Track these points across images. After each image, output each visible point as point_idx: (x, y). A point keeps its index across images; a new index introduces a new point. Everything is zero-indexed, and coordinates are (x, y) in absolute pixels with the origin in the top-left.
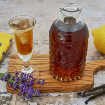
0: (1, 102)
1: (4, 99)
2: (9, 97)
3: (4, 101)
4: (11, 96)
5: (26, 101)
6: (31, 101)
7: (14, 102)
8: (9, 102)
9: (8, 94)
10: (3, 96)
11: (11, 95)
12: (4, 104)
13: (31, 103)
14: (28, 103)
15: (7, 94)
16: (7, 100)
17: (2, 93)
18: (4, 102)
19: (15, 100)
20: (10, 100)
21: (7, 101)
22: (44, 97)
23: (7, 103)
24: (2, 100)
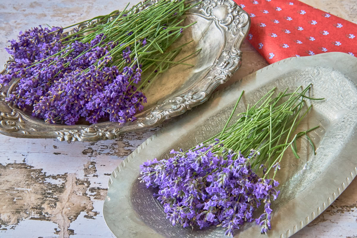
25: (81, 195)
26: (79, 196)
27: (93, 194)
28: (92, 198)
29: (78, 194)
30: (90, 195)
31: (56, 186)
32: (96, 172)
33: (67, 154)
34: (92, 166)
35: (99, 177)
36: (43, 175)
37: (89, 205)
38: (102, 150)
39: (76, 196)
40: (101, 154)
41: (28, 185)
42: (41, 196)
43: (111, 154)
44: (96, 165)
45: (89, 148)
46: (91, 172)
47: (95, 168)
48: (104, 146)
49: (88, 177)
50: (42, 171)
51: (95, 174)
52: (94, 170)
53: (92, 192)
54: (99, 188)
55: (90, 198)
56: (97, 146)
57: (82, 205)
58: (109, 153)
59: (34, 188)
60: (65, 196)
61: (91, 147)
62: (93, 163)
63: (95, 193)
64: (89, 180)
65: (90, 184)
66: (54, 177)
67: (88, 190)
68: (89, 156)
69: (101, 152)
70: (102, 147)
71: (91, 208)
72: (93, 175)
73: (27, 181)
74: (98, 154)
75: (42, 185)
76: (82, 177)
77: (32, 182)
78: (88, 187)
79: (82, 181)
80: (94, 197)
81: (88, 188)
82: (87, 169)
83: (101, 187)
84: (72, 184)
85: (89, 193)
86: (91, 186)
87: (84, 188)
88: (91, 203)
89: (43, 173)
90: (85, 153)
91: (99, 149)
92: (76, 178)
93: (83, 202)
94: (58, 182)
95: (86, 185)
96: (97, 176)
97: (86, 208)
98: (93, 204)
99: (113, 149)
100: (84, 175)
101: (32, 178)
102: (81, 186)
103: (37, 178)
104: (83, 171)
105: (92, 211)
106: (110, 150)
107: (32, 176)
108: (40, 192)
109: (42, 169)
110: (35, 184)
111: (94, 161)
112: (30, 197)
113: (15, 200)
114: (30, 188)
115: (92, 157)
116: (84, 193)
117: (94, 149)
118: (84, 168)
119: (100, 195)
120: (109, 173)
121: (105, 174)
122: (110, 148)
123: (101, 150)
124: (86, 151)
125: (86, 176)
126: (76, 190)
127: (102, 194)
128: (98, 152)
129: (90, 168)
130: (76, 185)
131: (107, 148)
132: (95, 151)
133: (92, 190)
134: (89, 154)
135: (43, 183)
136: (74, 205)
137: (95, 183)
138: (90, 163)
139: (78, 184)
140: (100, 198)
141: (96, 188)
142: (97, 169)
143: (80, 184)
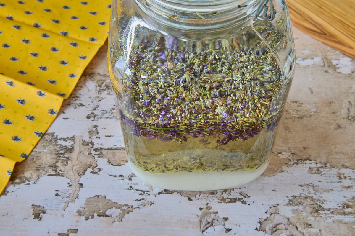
0: (58, 154)
1: (62, 150)
2: (69, 147)
3: (62, 152)
4: (72, 145)
5: (93, 155)
6: (100, 156)
7: (76, 155)
8: (69, 155)
9: (69, 141)
10: (61, 145)
11: (73, 143)
12: (62, 157)
13: (99, 159)
14: (94, 158)
15: (66, 141)
16: (66, 152)
17: (60, 139)
18: (61, 154)
19: (77, 153)
20: (70, 152)
21: (66, 154)
22: (118, 151)
23: (66, 156)
24: (60, 151)
25: (87, 154)
26: (86, 155)
27: (97, 153)
28: (96, 157)
29: (85, 154)
30: (94, 155)
31: (66, 147)
32: (99, 134)
33: (74, 119)
34: (95, 129)
35: (101, 139)
36: (55, 138)
37: (94, 163)
38: (103, 114)
39: (83, 155)
40: (102, 118)
41: (44, 146)
42: (55, 156)
43: (111, 118)
44: (98, 128)
45: (92, 113)
46: (95, 135)
47: (98, 131)
48: (104, 111)
49: (92, 139)
50: (54, 135)
51: (98, 136)
52: (97, 133)
53: (96, 151)
54: (101, 149)
55: (94, 156)
56: (98, 111)
57: (89, 163)
58: (108, 117)
59: (49, 149)
60: (74, 155)
61: (94, 112)
62: (95, 126)
63: (98, 153)
64: (93, 141)
65: (94, 145)
66: (65, 140)
67: (93, 150)
68: (92, 120)
69: (102, 116)
70: (103, 112)
71: (95, 165)
72: (96, 137)
73: (43, 143)
74: (99, 118)
75: (55, 147)
76: (87, 139)
77: (48, 144)
78: (92, 147)
79: (87, 143)
80: (98, 156)
81: (93, 149)
82: (91, 132)
83: (103, 147)
84: (80, 145)
85: (93, 152)
86: (95, 147)
87: (89, 149)
88: (95, 161)
89: (56, 136)
90: (88, 117)
91: (101, 114)
92: (82, 140)
93: (89, 160)
94: (68, 144)
95: (91, 145)
96: (99, 138)
97: (91, 166)
98: (97, 162)
99: (112, 113)
100: (88, 137)
101: (47, 140)
102: (87, 146)
103: (51, 141)
104: (88, 134)
105: (97, 167)
106: (109, 114)
107: (47, 138)
108: (54, 152)
109: (54, 133)
110: (50, 146)
111: (97, 124)
112: (46, 157)
113: (34, 160)
114: (45, 149)
115: (95, 121)
116: (90, 152)
117: (96, 114)
118: (88, 131)
119: (102, 154)
120: (109, 135)
121: (106, 136)
122: (109, 112)
123: (101, 115)
124: (89, 115)
125: (90, 138)
126: (83, 150)
127: (104, 153)
128: (99, 116)
129: (93, 130)
130: (82, 146)
131: (107, 112)
132: (97, 115)
133: (96, 150)
134: (92, 119)
135: (56, 145)
136: (82, 163)
137: (98, 144)
138: (93, 126)
139: (84, 145)
140: (102, 157)
141: (99, 148)
142: (99, 131)
143: (86, 145)
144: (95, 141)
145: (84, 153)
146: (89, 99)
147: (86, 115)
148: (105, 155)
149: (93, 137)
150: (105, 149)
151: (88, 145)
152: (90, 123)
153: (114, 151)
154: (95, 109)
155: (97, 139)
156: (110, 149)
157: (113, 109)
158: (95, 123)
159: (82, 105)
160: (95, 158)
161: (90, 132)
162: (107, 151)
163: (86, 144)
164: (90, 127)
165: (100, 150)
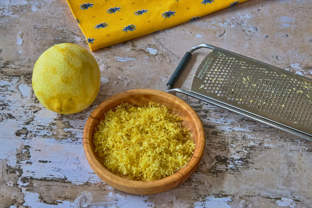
144: (25, 167)
145: (8, 183)
146: (22, 108)
147: (16, 130)
148: (36, 188)
149: (22, 162)
150: (37, 179)
151: (14, 172)
152: (19, 142)
153: (50, 183)
154: (28, 123)
155: (27, 164)
156: (45, 179)
157: (54, 124)
158: (26, 143)
159: (11, 116)
160: (22, 192)
161: (18, 155)
162: (40, 182)
163: (12, 170)
164: (19, 148)
165: (30, 180)
